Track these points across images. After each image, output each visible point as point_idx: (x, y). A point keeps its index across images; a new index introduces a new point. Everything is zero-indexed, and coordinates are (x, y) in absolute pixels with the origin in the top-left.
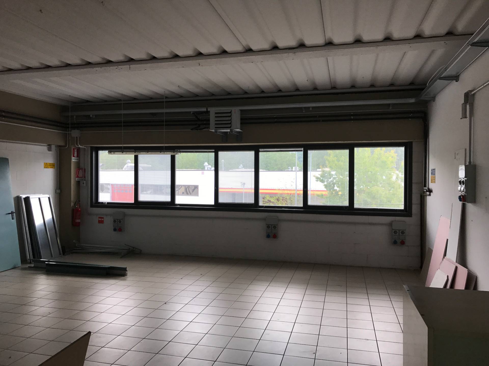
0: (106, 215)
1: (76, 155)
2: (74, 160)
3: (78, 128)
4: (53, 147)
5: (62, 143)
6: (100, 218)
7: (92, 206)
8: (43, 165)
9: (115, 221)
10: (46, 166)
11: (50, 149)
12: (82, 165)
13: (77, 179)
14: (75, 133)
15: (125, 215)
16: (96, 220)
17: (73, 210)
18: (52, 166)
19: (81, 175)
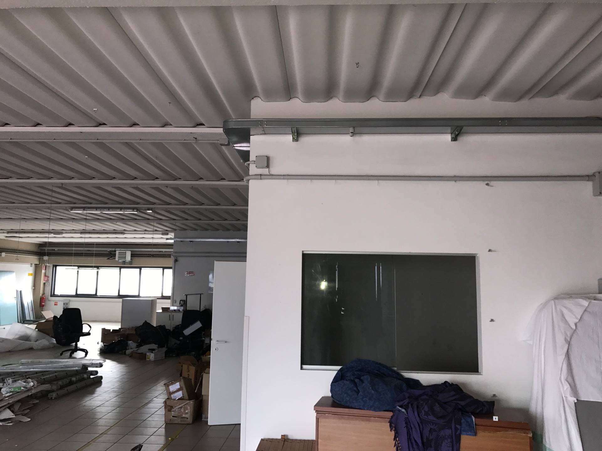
0: (59, 301)
1: (44, 269)
2: (43, 271)
3: (48, 255)
4: (33, 265)
5: (38, 263)
6: (55, 302)
7: (51, 296)
8: (27, 274)
9: (64, 304)
10: (29, 275)
11: (31, 266)
12: (47, 274)
13: (44, 282)
14: (46, 258)
15: (70, 301)
16: (53, 303)
17: (41, 298)
18: (31, 274)
19: (46, 279)
